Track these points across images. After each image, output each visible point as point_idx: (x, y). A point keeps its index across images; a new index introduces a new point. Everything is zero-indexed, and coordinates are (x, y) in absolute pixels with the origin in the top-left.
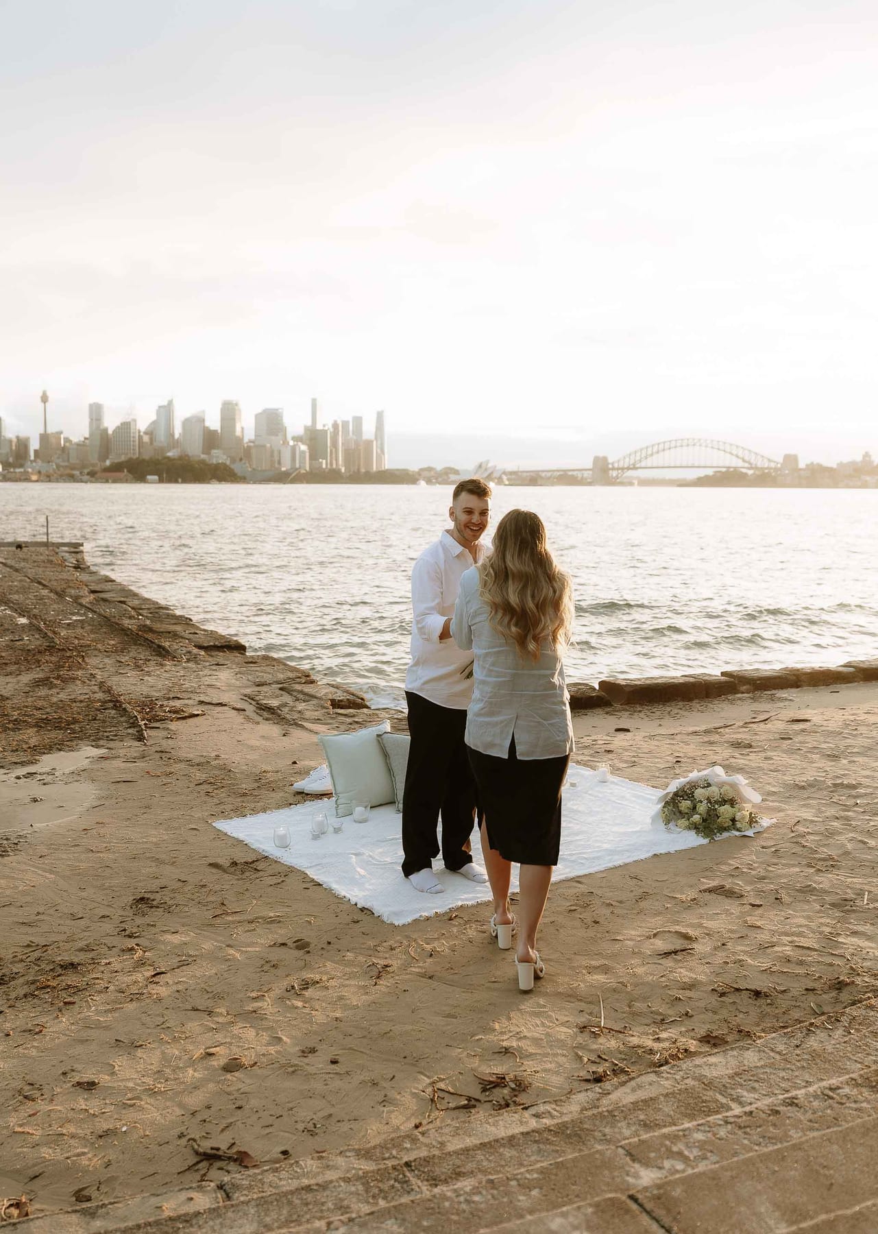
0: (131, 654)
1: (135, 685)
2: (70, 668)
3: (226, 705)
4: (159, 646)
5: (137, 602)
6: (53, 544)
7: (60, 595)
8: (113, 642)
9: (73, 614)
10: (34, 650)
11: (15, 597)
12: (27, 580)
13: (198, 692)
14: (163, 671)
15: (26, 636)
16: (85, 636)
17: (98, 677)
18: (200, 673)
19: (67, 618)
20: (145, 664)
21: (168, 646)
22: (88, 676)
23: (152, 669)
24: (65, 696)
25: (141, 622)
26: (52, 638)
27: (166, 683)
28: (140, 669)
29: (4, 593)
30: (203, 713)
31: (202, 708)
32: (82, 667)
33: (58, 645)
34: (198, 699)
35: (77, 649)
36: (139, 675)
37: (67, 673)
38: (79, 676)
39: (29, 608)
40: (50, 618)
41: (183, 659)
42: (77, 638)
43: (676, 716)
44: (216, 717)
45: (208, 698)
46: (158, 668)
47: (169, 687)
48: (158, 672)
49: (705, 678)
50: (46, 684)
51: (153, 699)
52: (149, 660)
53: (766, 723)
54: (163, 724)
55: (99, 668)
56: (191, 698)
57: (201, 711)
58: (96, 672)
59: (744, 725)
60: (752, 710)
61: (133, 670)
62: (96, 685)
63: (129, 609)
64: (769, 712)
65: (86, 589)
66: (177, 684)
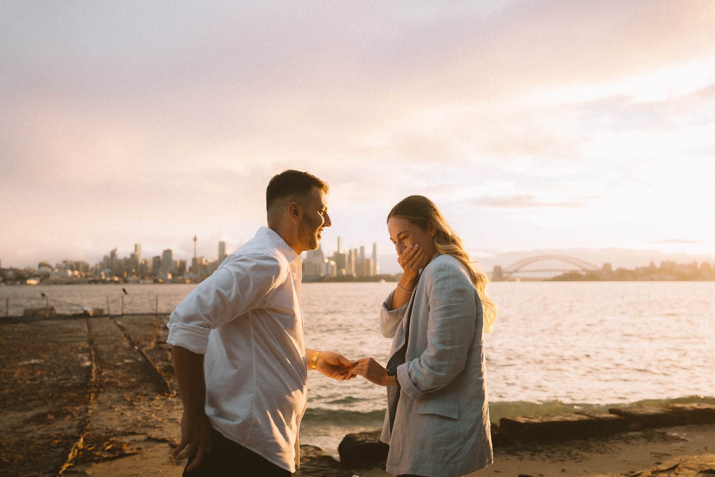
0: (139, 390)
1: (112, 419)
2: (77, 404)
3: (168, 441)
4: (165, 384)
6: (161, 314)
7: (133, 345)
8: (134, 380)
9: (127, 359)
10: (68, 386)
11: (100, 347)
12: (123, 335)
13: (157, 426)
14: (147, 405)
15: (76, 375)
16: (118, 375)
17: (90, 411)
18: (175, 407)
19: (121, 361)
20: (139, 399)
21: (171, 384)
22: (83, 410)
23: (141, 403)
24: (41, 432)
25: (170, 364)
26: (92, 377)
27: (139, 417)
28: (131, 405)
29: (96, 345)
30: (138, 451)
31: (142, 446)
32: (87, 402)
33: (90, 383)
34: (149, 434)
35: (101, 386)
36: (124, 410)
37: (69, 408)
38: (76, 411)
39: (102, 355)
40: (109, 362)
41: (173, 393)
42: (111, 377)
43: (577, 458)
44: (145, 456)
45: (160, 433)
46: (147, 402)
47: (137, 422)
48: (142, 407)
49: (597, 416)
50: (40, 419)
51: (112, 434)
52: (146, 395)
53: (677, 472)
54: (86, 466)
55: (100, 403)
56: (144, 434)
57: (139, 449)
58: (94, 407)
59: (653, 475)
60: (651, 453)
61: (124, 405)
62: (80, 420)
63: (170, 354)
64: (670, 455)
65: (155, 340)
66: (146, 418)
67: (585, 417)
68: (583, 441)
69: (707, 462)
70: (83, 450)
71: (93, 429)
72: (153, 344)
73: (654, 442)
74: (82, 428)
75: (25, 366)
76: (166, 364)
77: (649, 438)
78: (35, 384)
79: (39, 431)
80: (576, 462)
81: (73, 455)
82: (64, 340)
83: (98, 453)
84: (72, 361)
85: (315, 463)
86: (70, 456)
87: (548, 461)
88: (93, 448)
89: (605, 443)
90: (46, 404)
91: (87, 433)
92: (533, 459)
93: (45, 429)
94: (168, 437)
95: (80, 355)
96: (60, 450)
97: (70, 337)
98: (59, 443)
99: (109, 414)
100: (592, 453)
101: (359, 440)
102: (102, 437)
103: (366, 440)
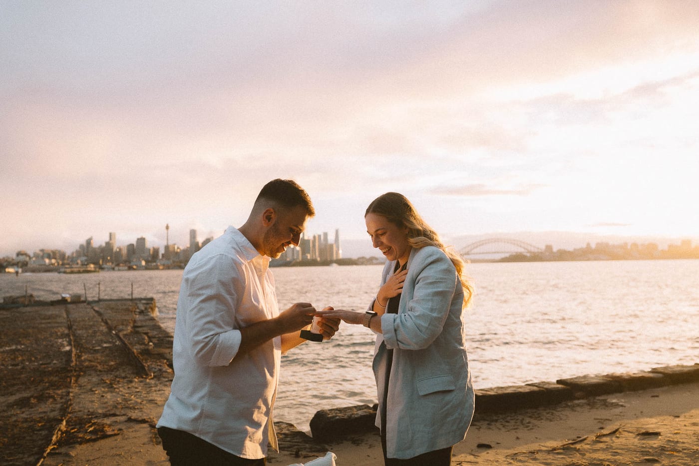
0: (118, 373)
1: (92, 402)
2: (58, 388)
4: (143, 367)
5: (155, 333)
6: (136, 299)
7: (110, 329)
8: (112, 363)
9: (105, 343)
10: (49, 371)
11: (79, 332)
12: (100, 320)
13: (136, 407)
14: (126, 387)
15: (56, 360)
16: (98, 359)
17: (71, 394)
18: (153, 388)
19: (99, 345)
20: (118, 381)
21: (148, 366)
22: (64, 394)
23: (120, 385)
24: (24, 415)
25: (146, 347)
26: (72, 361)
27: (118, 399)
28: (111, 386)
29: (76, 330)
30: (119, 432)
31: (123, 427)
32: (68, 386)
33: (71, 366)
34: (130, 415)
35: (81, 370)
36: (104, 392)
37: (51, 392)
38: (58, 395)
39: (81, 339)
40: (88, 346)
41: (151, 376)
42: (90, 361)
43: (529, 426)
44: (126, 436)
45: (140, 414)
46: (126, 384)
47: (117, 404)
48: (121, 389)
49: (546, 386)
50: (23, 403)
51: (93, 416)
52: (124, 378)
53: (618, 435)
54: (70, 448)
55: (81, 386)
56: (124, 415)
57: (120, 430)
58: (75, 390)
59: (597, 439)
60: (595, 419)
61: (103, 387)
62: (62, 403)
63: (146, 338)
64: (611, 420)
65: (132, 325)
66: (126, 400)
67: (535, 388)
68: (535, 410)
69: (643, 425)
70: (66, 432)
71: (75, 412)
72: (129, 328)
73: (597, 408)
74: (64, 411)
75: (7, 352)
76: (142, 347)
77: (592, 405)
78: (17, 369)
79: (23, 414)
80: (528, 430)
81: (57, 437)
82: (43, 326)
83: (81, 435)
84: (52, 346)
85: (288, 439)
86: (54, 438)
87: (503, 430)
88: (76, 430)
89: (554, 412)
90: (29, 388)
91: (70, 415)
92: (490, 428)
93: (27, 413)
94: (148, 417)
95: (60, 341)
96: (44, 433)
97: (49, 323)
98: (42, 426)
99: (89, 397)
100: (542, 421)
101: (330, 416)
102: (84, 419)
103: (336, 416)
